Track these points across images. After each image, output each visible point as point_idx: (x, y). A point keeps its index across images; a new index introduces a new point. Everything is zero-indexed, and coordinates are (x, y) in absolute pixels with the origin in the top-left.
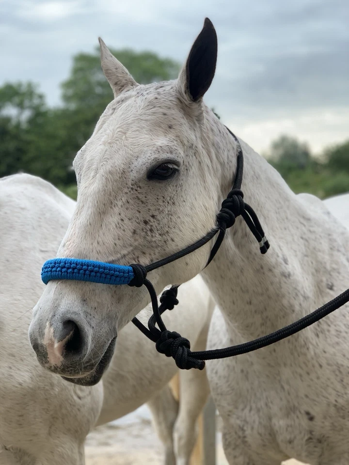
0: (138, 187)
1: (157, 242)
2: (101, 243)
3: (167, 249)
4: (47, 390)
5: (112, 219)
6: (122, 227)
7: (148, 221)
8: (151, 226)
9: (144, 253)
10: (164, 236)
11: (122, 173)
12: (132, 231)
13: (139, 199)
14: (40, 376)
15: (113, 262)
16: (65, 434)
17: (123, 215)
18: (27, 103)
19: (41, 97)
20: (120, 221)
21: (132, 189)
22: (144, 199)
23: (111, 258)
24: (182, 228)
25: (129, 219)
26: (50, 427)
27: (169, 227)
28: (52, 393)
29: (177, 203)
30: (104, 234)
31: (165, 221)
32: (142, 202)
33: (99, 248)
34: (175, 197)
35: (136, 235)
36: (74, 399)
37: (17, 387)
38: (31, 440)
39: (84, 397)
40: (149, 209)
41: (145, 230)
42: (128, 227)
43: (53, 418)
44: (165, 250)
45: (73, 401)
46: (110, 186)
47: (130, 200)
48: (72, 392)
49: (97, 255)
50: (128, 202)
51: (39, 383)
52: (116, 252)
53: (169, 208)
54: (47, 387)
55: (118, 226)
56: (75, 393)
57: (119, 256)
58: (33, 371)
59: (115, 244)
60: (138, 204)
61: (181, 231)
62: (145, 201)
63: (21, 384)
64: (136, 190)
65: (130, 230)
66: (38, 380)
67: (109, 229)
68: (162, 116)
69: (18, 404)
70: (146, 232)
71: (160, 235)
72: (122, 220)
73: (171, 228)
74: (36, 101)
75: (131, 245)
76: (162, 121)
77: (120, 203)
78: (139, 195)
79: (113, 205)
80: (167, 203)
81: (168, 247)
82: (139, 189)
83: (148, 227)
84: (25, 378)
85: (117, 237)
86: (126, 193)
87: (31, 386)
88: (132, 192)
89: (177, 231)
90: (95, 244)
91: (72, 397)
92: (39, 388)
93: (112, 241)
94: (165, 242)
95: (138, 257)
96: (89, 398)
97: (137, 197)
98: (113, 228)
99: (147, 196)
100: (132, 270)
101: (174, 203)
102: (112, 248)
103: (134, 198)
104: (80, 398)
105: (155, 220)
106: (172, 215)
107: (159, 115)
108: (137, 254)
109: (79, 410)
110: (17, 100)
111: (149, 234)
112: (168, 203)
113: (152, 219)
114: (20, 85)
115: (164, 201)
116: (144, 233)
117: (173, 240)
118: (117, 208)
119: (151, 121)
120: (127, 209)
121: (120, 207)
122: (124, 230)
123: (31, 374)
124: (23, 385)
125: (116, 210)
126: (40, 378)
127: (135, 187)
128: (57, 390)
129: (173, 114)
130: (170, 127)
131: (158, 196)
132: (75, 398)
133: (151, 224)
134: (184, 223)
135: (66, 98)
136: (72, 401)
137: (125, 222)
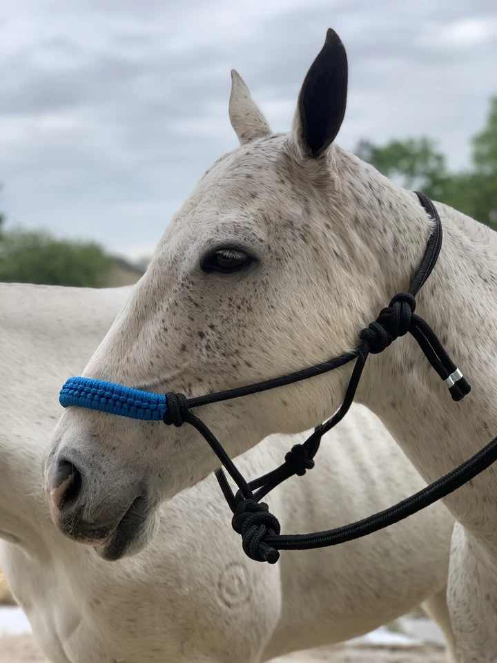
0: (189, 282)
1: (219, 365)
2: (132, 360)
3: (238, 377)
4: (171, 588)
5: (152, 328)
6: (164, 340)
7: (205, 333)
8: (209, 340)
9: (200, 380)
10: (231, 358)
11: (173, 263)
12: (180, 346)
13: (191, 300)
14: (159, 566)
15: (145, 388)
16: (207, 655)
17: (167, 323)
18: (419, 167)
19: (440, 158)
20: (162, 331)
21: (183, 285)
22: (199, 301)
23: (142, 383)
24: (268, 348)
25: (176, 329)
26: (183, 642)
27: (239, 344)
28: (179, 594)
29: (256, 309)
30: (138, 348)
31: (233, 335)
32: (197, 305)
33: (128, 367)
34: (253, 300)
35: (186, 353)
36: (218, 606)
37: (123, 579)
38: (151, 657)
39: (238, 605)
40: (207, 316)
41: (199, 347)
42: (172, 339)
43: (187, 629)
44: (235, 378)
45: (217, 608)
46: (155, 281)
47: (179, 303)
48: (215, 594)
49: (122, 377)
50: (176, 304)
51: (157, 577)
52: (151, 375)
53: (241, 316)
54: (170, 584)
55: (158, 339)
56: (221, 596)
57: (156, 380)
58: (148, 558)
59: (152, 364)
60: (190, 307)
61: (264, 351)
62: (200, 304)
63: (128, 576)
64: (188, 287)
65: (175, 344)
66: (155, 571)
67: (146, 342)
68: (244, 179)
69: (126, 603)
70: (201, 350)
71: (224, 355)
72: (166, 330)
73: (244, 346)
74: (433, 164)
75: (177, 367)
76: (242, 187)
77: (165, 306)
78: (191, 295)
79: (157, 308)
80: (236, 308)
81: (240, 375)
82: (191, 286)
83: (204, 342)
84: (136, 568)
85: (155, 354)
86: (176, 291)
87: (143, 580)
88: (182, 290)
89: (256, 351)
90: (124, 361)
91: (215, 602)
92: (157, 583)
93: (147, 358)
94: (234, 366)
95: (190, 385)
96: (247, 607)
97: (189, 297)
98: (152, 341)
99: (203, 296)
100: (165, 401)
101: (250, 309)
102: (146, 370)
103: (185, 299)
104: (228, 605)
105: (214, 332)
106: (245, 326)
107: (241, 178)
108: (187, 381)
109: (227, 623)
110: (405, 163)
111: (204, 352)
112: (239, 308)
113: (210, 331)
114: (411, 142)
115: (230, 305)
116: (198, 351)
117: (249, 365)
118: (162, 313)
119: (228, 187)
120: (174, 314)
121: (165, 310)
122: (167, 345)
123: (144, 562)
124: (132, 576)
125: (160, 315)
126: (159, 570)
127: (186, 283)
128: (187, 589)
129: (261, 177)
130: (253, 196)
131: (221, 297)
132: (221, 604)
133: (208, 337)
134: (270, 339)
135: (479, 158)
136: (214, 608)
137: (169, 332)
